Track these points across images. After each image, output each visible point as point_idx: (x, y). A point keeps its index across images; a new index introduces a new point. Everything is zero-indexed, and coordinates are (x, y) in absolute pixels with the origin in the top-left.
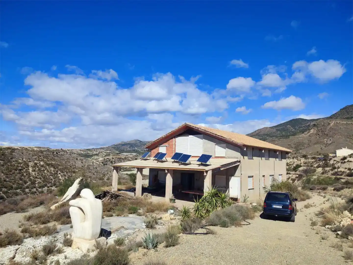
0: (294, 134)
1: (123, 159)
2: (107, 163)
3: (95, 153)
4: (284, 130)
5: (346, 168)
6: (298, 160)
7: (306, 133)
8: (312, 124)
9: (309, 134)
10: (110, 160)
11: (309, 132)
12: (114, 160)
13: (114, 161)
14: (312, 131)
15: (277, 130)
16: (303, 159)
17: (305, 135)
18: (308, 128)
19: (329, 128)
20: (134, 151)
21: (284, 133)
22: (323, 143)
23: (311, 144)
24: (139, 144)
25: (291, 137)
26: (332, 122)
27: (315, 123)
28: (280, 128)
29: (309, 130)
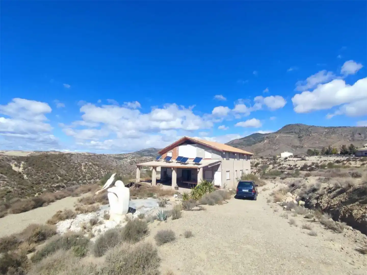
0: (255, 143)
1: (143, 160)
2: (133, 163)
3: (125, 156)
4: (249, 141)
6: (257, 160)
7: (262, 142)
8: (265, 136)
10: (135, 161)
11: (264, 142)
13: (138, 162)
14: (266, 141)
15: (244, 141)
16: (261, 159)
17: (262, 144)
18: (263, 139)
19: (276, 139)
20: (151, 155)
21: (248, 143)
22: (272, 149)
23: (265, 150)
24: (154, 151)
25: (253, 145)
26: (278, 136)
27: (267, 136)
28: (246, 139)
29: (264, 140)
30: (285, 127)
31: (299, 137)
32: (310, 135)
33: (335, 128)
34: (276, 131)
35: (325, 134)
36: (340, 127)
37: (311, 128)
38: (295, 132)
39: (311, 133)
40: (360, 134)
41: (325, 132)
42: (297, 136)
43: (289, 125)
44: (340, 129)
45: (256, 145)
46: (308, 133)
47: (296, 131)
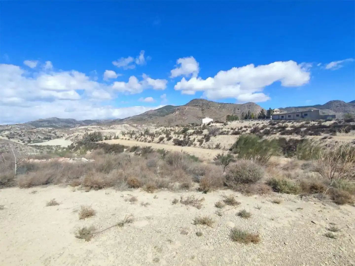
0: (167, 114)
1: (34, 132)
2: (14, 136)
4: (162, 112)
5: (229, 129)
6: (174, 128)
7: (174, 113)
8: (177, 108)
9: (175, 114)
10: (18, 134)
11: (175, 113)
12: (23, 134)
14: (177, 112)
15: (158, 112)
17: (174, 115)
19: (185, 110)
20: (51, 126)
21: (162, 114)
22: (182, 119)
23: (176, 120)
24: (57, 121)
25: (166, 116)
26: (187, 108)
27: (178, 108)
28: (160, 110)
29: (175, 111)
30: (192, 101)
31: (202, 110)
32: (209, 108)
33: (225, 104)
34: (185, 104)
35: (219, 108)
36: (228, 103)
37: (210, 103)
38: (199, 106)
39: (210, 107)
40: (238, 109)
41: (219, 106)
42: (201, 109)
43: (196, 99)
44: (228, 105)
45: (168, 115)
46: (208, 107)
47: (200, 104)
